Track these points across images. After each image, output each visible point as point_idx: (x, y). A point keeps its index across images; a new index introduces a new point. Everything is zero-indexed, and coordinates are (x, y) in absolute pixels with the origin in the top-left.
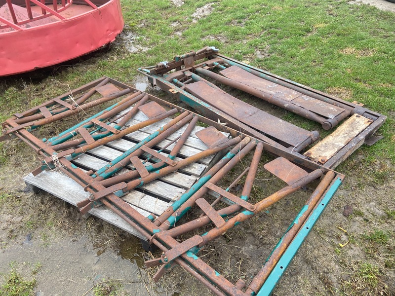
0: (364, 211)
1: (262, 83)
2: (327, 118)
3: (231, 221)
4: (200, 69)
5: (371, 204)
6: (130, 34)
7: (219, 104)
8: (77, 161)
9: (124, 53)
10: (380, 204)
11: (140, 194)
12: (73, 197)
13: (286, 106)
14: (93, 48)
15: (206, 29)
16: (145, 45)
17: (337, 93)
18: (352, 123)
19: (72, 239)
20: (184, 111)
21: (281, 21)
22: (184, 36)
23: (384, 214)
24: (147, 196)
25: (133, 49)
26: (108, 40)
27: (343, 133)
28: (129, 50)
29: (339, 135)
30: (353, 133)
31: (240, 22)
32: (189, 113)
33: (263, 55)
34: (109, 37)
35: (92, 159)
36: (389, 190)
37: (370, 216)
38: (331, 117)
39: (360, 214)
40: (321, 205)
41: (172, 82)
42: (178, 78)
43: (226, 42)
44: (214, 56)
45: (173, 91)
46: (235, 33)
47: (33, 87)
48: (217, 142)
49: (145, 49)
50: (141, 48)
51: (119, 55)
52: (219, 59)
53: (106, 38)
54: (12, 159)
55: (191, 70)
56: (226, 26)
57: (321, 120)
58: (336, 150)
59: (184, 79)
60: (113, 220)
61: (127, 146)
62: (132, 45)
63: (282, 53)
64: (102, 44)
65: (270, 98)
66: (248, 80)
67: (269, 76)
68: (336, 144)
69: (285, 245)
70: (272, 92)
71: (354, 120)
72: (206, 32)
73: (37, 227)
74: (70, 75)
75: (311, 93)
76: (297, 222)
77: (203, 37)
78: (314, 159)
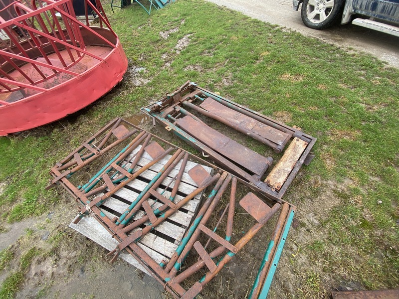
0: (306, 222)
1: (230, 112)
2: (277, 145)
3: (221, 264)
4: (185, 102)
5: (310, 214)
6: (134, 67)
7: (202, 137)
8: (105, 205)
9: (131, 87)
10: (316, 215)
11: (153, 236)
12: (105, 242)
13: (248, 134)
14: (107, 90)
15: (187, 60)
16: (145, 78)
17: (281, 117)
18: (294, 147)
19: (112, 270)
20: (178, 149)
21: (238, 50)
22: (172, 67)
23: (319, 224)
24: (158, 237)
25: (138, 83)
26: (117, 81)
27: (289, 157)
28: (134, 84)
29: (287, 160)
30: (296, 157)
31: (209, 52)
32: (182, 151)
33: (228, 82)
34: (118, 78)
35: (115, 202)
36: (321, 202)
37: (310, 226)
38: (280, 143)
39: (304, 225)
40: (282, 239)
41: (167, 118)
42: (171, 113)
43: (202, 71)
44: (195, 89)
45: (168, 129)
46: (207, 62)
47: (70, 126)
48: (204, 181)
49: (146, 82)
50: (143, 80)
51: (128, 89)
52: (198, 91)
53: (116, 80)
54: (63, 196)
55: (179, 104)
56: (200, 56)
57: (273, 146)
58: (286, 176)
59: (175, 113)
60: (135, 264)
61: (140, 185)
62: (136, 78)
63: (241, 80)
64: (113, 85)
65: (237, 127)
66: (220, 111)
67: (234, 106)
68: (286, 169)
69: (261, 284)
70: (238, 122)
71: (295, 144)
72: (187, 62)
73: (87, 261)
74: (95, 112)
75: (264, 119)
76: (267, 259)
77: (185, 67)
78: (272, 186)
